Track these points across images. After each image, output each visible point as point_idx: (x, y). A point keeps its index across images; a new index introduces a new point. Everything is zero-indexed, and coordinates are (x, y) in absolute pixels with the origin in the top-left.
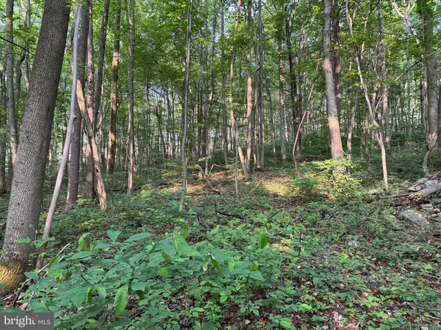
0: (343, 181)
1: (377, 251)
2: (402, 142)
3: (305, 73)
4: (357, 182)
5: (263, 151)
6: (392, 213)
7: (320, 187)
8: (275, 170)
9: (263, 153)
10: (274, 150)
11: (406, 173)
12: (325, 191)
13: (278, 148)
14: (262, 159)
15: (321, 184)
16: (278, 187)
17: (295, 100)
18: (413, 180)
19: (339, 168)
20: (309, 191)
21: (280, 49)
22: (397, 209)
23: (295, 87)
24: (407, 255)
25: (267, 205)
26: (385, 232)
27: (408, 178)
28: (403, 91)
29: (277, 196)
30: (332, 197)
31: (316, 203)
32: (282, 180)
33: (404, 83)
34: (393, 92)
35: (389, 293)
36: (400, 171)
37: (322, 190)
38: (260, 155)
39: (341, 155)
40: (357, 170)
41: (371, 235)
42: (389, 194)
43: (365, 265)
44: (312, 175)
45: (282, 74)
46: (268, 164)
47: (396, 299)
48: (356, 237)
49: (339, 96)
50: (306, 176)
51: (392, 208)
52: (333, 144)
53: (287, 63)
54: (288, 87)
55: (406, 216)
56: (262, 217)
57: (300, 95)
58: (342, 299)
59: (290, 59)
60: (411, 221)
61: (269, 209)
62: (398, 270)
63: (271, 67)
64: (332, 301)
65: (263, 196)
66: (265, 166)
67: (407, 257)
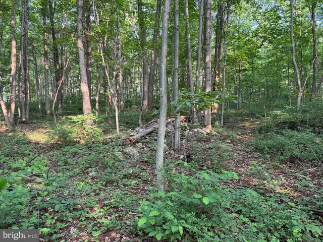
0: (90, 131)
1: (107, 177)
2: (130, 106)
3: (66, 48)
4: (100, 131)
5: (28, 106)
6: (119, 151)
7: (75, 135)
8: (39, 122)
9: (28, 108)
10: (40, 106)
11: (131, 124)
12: (78, 138)
13: (43, 105)
14: (27, 113)
15: (75, 133)
16: (39, 136)
17: (58, 67)
18: (134, 129)
19: (88, 121)
20: (65, 139)
21: (45, 23)
22: (123, 147)
23: (57, 57)
24: (125, 176)
25: (27, 152)
26: (113, 164)
27: (131, 128)
28: (132, 73)
29: (38, 144)
30: (82, 142)
31: (69, 148)
32: (44, 131)
33: (132, 68)
34: (125, 72)
35: (111, 204)
36: (127, 123)
37: (76, 138)
38: (25, 110)
39: (90, 112)
40: (102, 123)
41: (105, 166)
42: (119, 138)
43: (97, 188)
44: (69, 127)
45: (47, 45)
46: (32, 117)
47: (115, 207)
48: (93, 169)
49: (90, 69)
50: (64, 127)
51: (120, 147)
52: (84, 104)
53: (51, 36)
54: (51, 56)
55: (127, 151)
56: (21, 163)
57: (62, 64)
58: (77, 217)
59: (53, 34)
60: (129, 154)
61: (29, 155)
62: (118, 187)
63: (36, 37)
64: (70, 220)
65: (24, 144)
66: (29, 120)
67: (125, 178)
